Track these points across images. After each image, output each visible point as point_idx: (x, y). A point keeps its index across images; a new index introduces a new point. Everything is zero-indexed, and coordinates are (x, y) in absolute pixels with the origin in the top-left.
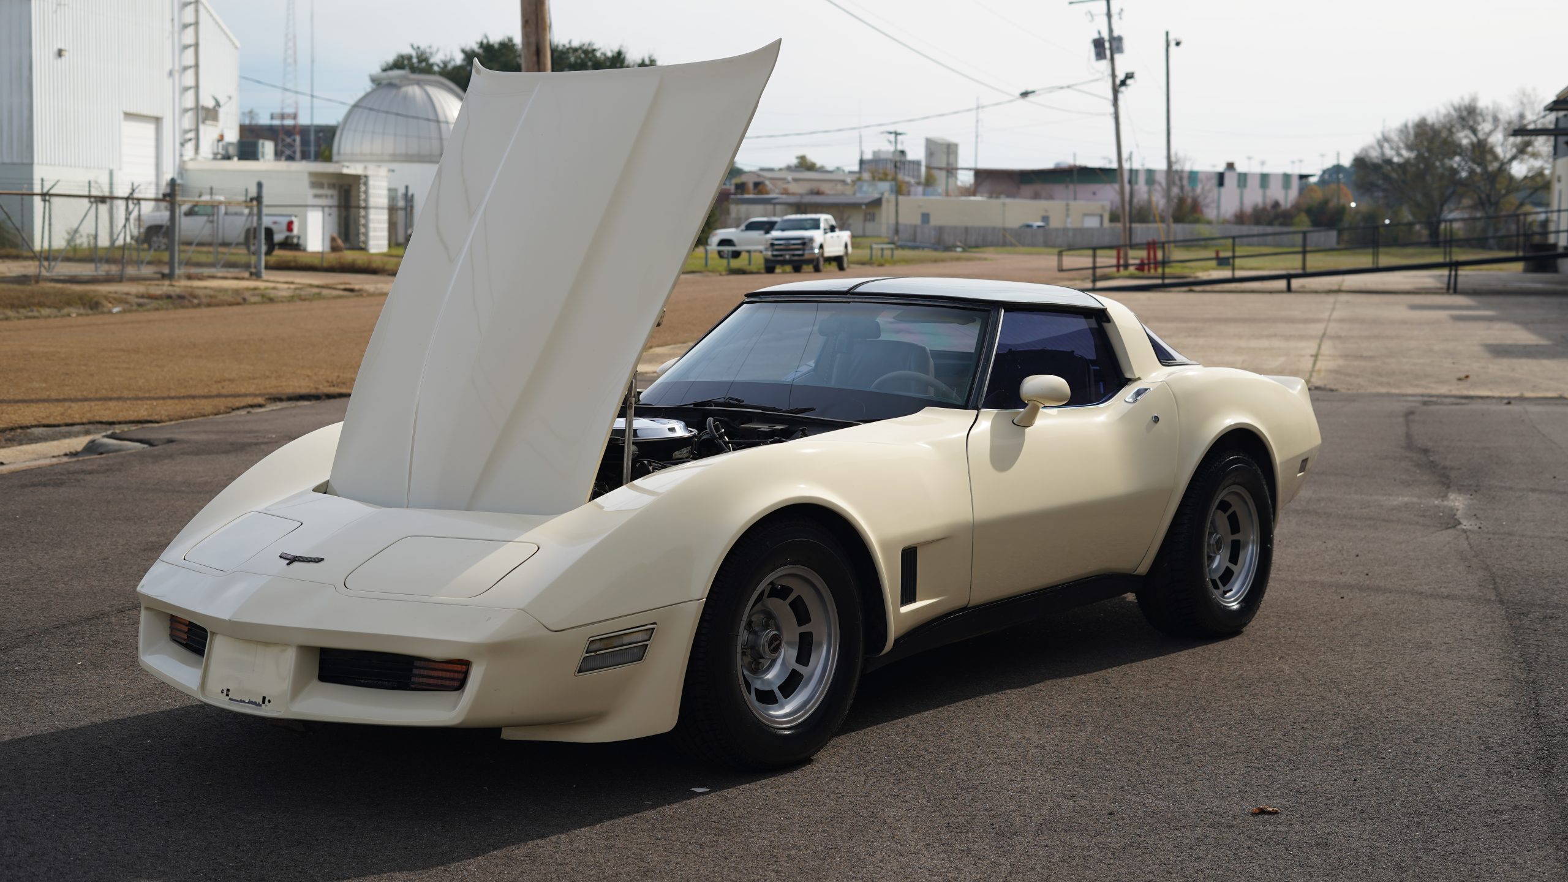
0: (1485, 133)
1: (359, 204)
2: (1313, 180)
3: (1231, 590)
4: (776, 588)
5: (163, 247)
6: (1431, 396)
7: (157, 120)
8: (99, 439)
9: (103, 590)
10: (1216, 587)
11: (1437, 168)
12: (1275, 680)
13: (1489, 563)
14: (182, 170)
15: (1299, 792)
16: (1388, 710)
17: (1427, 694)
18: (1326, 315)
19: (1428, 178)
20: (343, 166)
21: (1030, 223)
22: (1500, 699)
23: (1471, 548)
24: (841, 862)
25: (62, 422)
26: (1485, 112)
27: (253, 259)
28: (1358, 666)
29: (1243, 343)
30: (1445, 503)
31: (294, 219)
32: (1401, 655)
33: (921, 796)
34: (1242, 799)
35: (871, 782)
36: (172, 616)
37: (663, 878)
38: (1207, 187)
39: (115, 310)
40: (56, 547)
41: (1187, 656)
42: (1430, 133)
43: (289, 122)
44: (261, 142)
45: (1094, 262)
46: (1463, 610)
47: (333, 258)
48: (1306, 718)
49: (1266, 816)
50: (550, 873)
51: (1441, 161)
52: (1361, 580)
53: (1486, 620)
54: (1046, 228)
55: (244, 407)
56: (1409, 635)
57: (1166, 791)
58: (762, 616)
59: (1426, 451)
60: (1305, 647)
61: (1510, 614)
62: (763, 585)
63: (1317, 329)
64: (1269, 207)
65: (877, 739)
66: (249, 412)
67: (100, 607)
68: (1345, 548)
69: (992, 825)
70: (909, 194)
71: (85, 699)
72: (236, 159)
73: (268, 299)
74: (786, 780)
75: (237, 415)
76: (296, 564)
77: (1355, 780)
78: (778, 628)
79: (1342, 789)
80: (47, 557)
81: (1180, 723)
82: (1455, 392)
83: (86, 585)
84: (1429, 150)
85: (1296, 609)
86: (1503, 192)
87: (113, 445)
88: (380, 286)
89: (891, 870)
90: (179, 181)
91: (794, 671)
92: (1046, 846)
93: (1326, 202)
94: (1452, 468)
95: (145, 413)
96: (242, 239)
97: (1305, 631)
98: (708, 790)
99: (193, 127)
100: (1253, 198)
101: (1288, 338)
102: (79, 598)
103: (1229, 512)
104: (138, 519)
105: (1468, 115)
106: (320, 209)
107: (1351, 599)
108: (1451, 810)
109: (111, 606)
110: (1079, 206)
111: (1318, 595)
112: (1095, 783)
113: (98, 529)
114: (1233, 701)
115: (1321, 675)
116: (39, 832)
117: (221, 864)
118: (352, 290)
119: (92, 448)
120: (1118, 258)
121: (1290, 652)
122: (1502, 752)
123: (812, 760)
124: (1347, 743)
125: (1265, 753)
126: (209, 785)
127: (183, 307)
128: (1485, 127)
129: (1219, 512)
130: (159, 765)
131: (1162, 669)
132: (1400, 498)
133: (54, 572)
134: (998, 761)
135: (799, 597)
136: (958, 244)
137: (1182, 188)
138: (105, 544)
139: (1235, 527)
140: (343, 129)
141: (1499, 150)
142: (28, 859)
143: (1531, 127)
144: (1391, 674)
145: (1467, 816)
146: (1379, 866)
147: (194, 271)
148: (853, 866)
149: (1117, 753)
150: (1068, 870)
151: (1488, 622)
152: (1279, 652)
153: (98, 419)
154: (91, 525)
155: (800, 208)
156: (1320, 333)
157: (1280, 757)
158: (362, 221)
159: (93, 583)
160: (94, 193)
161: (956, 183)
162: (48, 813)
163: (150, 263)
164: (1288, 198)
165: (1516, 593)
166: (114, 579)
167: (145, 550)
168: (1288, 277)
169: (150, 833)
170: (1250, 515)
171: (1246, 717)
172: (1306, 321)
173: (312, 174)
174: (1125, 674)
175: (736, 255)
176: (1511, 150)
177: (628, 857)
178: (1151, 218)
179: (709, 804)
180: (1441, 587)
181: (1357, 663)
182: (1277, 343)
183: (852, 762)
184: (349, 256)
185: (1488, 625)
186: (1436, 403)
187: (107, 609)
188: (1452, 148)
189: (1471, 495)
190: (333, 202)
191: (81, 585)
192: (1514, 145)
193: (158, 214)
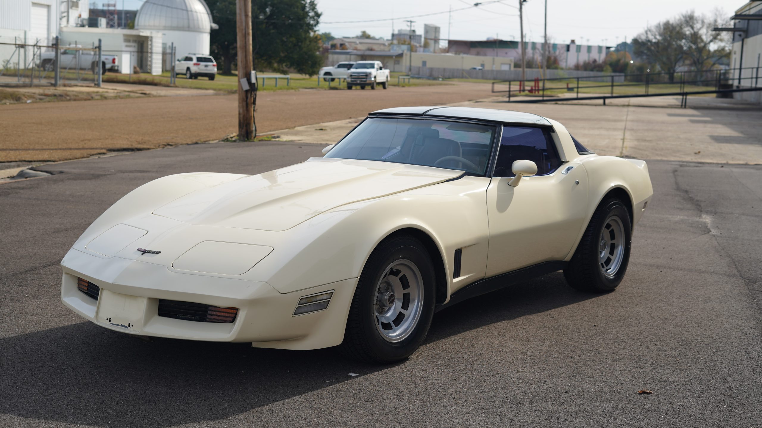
0: (698, 29)
1: (148, 50)
2: (612, 49)
3: (610, 269)
4: (394, 271)
5: (51, 70)
6: (683, 162)
7: (48, 7)
8: (25, 170)
9: (35, 255)
10: (603, 267)
11: (673, 45)
12: (636, 317)
13: (730, 254)
14: (60, 31)
15: (660, 381)
16: (696, 335)
17: (715, 327)
18: (624, 118)
19: (669, 50)
20: (140, 32)
21: (475, 67)
22: (752, 330)
23: (719, 245)
24: (432, 418)
25: (6, 160)
26: (698, 18)
27: (96, 77)
28: (676, 310)
29: (586, 132)
30: (701, 220)
31: (116, 57)
32: (697, 304)
33: (467, 380)
34: (632, 385)
35: (441, 372)
36: (79, 278)
37: (341, 425)
38: (562, 52)
39: (29, 101)
40: (8, 229)
41: (589, 303)
42: (671, 28)
43: (111, 8)
44: (99, 18)
45: (510, 88)
46: (723, 279)
47: (135, 77)
48: (656, 339)
49: (646, 395)
50: (282, 422)
51: (676, 42)
52: (669, 262)
53: (736, 285)
54: (483, 70)
55: (96, 154)
56: (699, 293)
57: (592, 379)
58: (385, 285)
59: (686, 192)
60: (648, 299)
61: (746, 282)
62: (388, 270)
63: (621, 125)
64: (591, 62)
65: (440, 347)
66: (99, 157)
67: (34, 264)
68: (657, 244)
69: (506, 397)
70: (416, 51)
71: (31, 316)
72: (87, 27)
73: (104, 98)
74: (397, 370)
75: (93, 159)
76: (146, 254)
77: (688, 375)
78: (393, 291)
79: (682, 380)
80: (4, 235)
81: (593, 341)
82: (694, 160)
83: (26, 252)
84: (670, 36)
85: (639, 277)
86: (705, 57)
87: (32, 173)
88: (159, 92)
89: (459, 423)
90: (60, 37)
91: (400, 313)
92: (536, 410)
93: (619, 60)
94: (701, 201)
95: (47, 156)
96: (90, 67)
97: (646, 290)
98: (358, 375)
99: (66, 10)
100: (584, 57)
101: (608, 129)
102: (23, 259)
103: (610, 229)
104: (49, 215)
105: (690, 20)
106: (129, 53)
107: (665, 272)
108: (739, 393)
109: (40, 264)
110: (499, 59)
111: (649, 269)
112: (555, 374)
113: (29, 220)
114: (617, 328)
115: (659, 315)
116: (12, 393)
117: (110, 413)
118: (145, 94)
119: (21, 175)
120: (520, 86)
121: (641, 301)
122: (759, 360)
123: (409, 358)
124: (679, 354)
125: (639, 359)
126: (99, 367)
127: (62, 101)
128: (698, 26)
129: (606, 229)
130: (72, 355)
131: (578, 310)
132: (679, 217)
133: (9, 244)
134: (504, 360)
135: (404, 275)
136: (440, 76)
137: (549, 52)
138: (34, 228)
139: (613, 237)
140: (140, 13)
141: (704, 37)
142: (8, 408)
143: (720, 27)
144: (694, 315)
145: (748, 396)
146: (709, 425)
147: (67, 82)
148: (438, 420)
149: (564, 357)
150: (550, 424)
151: (736, 287)
152: (636, 301)
153: (23, 159)
154: (25, 218)
155: (363, 57)
156: (623, 127)
157: (647, 361)
158: (149, 59)
159: (30, 251)
160: (18, 42)
161: (438, 46)
162: (16, 381)
163: (45, 78)
164: (601, 58)
165: (747, 271)
166: (40, 248)
167: (54, 232)
168: (604, 98)
169: (71, 394)
170: (621, 231)
171: (626, 338)
172: (615, 121)
173: (125, 35)
174: (560, 312)
175: (333, 80)
176: (710, 37)
177: (321, 413)
178: (534, 66)
179: (359, 383)
180: (709, 267)
181: (676, 309)
182: (603, 132)
183: (430, 360)
184: (143, 76)
185: (737, 288)
186: (686, 166)
187: (38, 265)
188: (681, 36)
189: (713, 216)
190: (135, 49)
191: (23, 251)
192: (712, 35)
193: (48, 53)
